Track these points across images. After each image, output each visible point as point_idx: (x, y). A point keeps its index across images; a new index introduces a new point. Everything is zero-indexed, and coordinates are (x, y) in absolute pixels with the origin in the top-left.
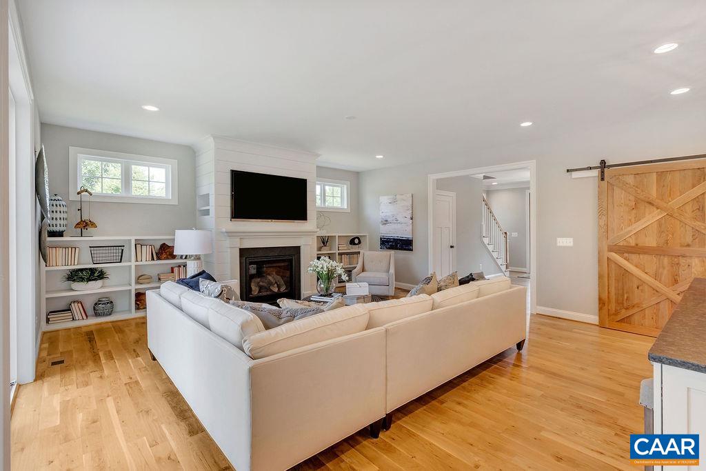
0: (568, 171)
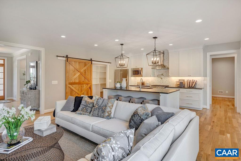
0: (57, 56)
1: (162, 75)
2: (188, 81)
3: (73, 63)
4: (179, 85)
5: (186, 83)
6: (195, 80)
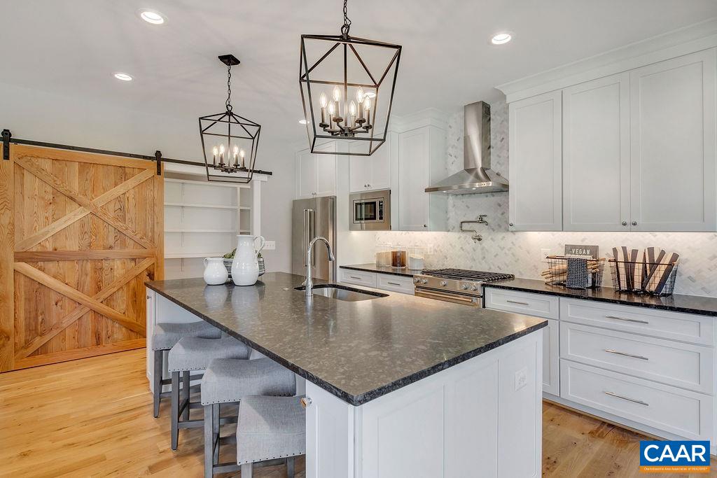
1: (481, 220)
2: (621, 257)
3: (47, 165)
4: (561, 278)
5: (608, 269)
6: (663, 253)
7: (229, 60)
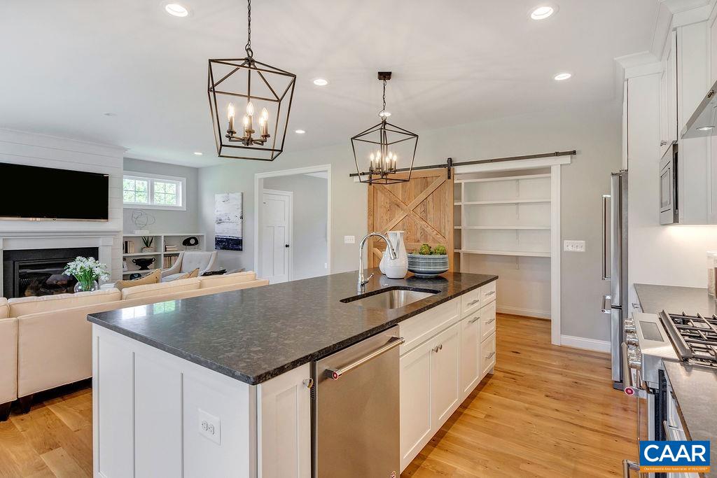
0: (351, 175)
7: (385, 76)
